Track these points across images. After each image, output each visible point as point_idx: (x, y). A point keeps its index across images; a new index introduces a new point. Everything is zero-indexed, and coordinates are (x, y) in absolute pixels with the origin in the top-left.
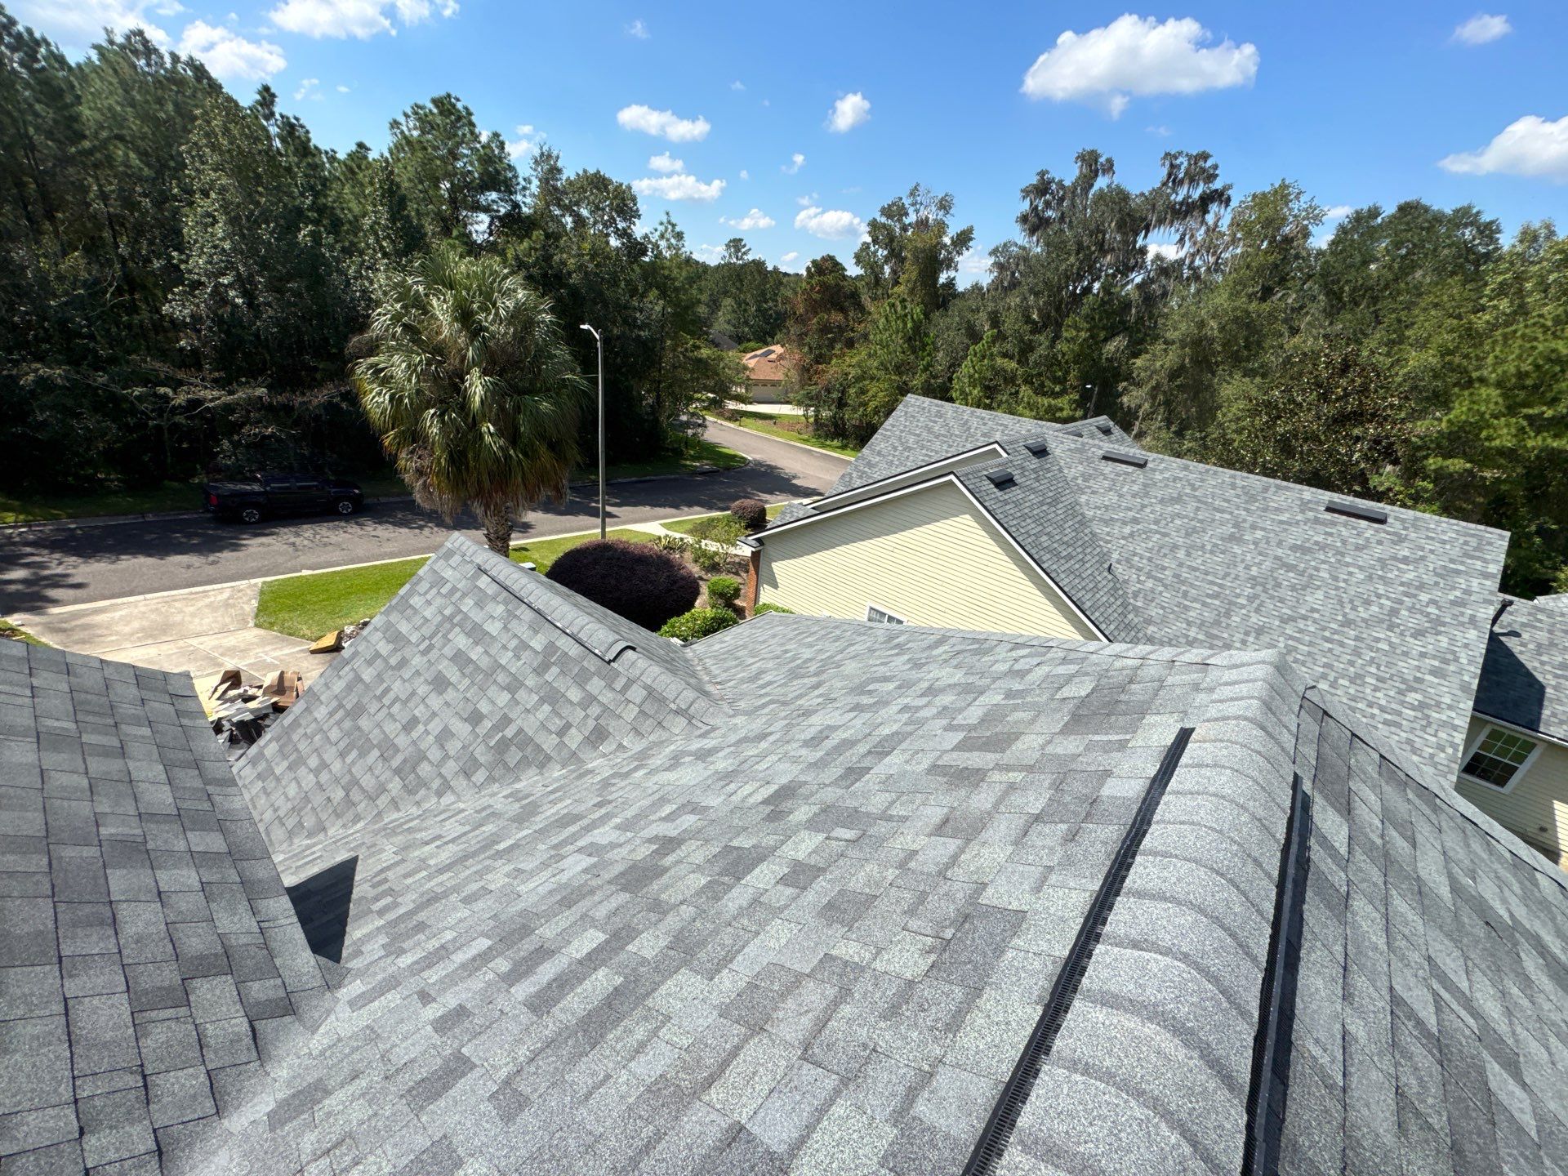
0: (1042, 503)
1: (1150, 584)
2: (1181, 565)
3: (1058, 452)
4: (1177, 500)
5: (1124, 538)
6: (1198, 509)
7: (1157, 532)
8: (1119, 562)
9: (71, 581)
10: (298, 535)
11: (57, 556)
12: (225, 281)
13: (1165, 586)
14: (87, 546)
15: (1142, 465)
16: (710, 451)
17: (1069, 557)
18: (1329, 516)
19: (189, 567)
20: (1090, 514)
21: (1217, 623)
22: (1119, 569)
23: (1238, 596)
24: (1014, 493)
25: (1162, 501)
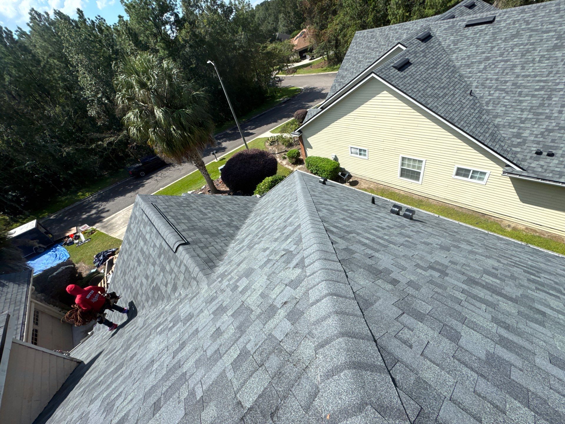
0: (427, 69)
1: (497, 94)
2: (518, 76)
3: (438, 34)
4: (517, 35)
5: (480, 72)
6: (530, 36)
7: (501, 61)
8: (477, 87)
9: (106, 209)
10: (157, 176)
11: (100, 203)
12: (99, 96)
13: (507, 93)
14: (106, 198)
15: (491, 22)
16: (286, 91)
17: (445, 94)
19: (131, 197)
20: (458, 64)
21: (542, 105)
22: (478, 92)
23: (558, 84)
24: (411, 69)
25: (505, 40)
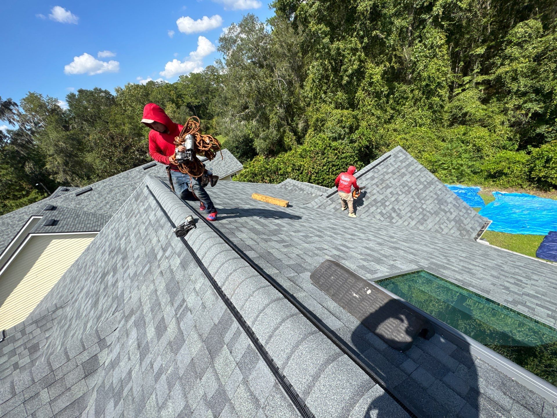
0: (75, 219)
3: (59, 204)
6: (119, 189)
15: (91, 190)
18: (146, 171)
24: (61, 223)
25: (108, 194)
